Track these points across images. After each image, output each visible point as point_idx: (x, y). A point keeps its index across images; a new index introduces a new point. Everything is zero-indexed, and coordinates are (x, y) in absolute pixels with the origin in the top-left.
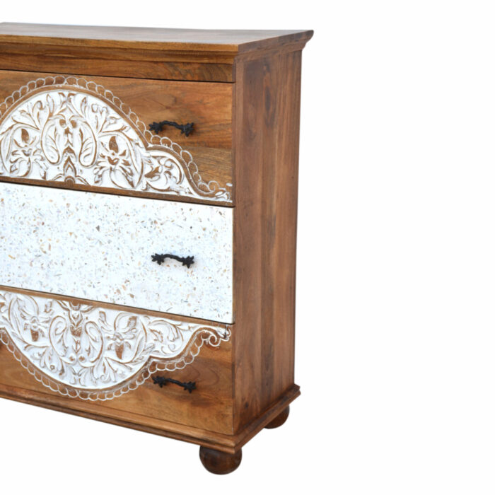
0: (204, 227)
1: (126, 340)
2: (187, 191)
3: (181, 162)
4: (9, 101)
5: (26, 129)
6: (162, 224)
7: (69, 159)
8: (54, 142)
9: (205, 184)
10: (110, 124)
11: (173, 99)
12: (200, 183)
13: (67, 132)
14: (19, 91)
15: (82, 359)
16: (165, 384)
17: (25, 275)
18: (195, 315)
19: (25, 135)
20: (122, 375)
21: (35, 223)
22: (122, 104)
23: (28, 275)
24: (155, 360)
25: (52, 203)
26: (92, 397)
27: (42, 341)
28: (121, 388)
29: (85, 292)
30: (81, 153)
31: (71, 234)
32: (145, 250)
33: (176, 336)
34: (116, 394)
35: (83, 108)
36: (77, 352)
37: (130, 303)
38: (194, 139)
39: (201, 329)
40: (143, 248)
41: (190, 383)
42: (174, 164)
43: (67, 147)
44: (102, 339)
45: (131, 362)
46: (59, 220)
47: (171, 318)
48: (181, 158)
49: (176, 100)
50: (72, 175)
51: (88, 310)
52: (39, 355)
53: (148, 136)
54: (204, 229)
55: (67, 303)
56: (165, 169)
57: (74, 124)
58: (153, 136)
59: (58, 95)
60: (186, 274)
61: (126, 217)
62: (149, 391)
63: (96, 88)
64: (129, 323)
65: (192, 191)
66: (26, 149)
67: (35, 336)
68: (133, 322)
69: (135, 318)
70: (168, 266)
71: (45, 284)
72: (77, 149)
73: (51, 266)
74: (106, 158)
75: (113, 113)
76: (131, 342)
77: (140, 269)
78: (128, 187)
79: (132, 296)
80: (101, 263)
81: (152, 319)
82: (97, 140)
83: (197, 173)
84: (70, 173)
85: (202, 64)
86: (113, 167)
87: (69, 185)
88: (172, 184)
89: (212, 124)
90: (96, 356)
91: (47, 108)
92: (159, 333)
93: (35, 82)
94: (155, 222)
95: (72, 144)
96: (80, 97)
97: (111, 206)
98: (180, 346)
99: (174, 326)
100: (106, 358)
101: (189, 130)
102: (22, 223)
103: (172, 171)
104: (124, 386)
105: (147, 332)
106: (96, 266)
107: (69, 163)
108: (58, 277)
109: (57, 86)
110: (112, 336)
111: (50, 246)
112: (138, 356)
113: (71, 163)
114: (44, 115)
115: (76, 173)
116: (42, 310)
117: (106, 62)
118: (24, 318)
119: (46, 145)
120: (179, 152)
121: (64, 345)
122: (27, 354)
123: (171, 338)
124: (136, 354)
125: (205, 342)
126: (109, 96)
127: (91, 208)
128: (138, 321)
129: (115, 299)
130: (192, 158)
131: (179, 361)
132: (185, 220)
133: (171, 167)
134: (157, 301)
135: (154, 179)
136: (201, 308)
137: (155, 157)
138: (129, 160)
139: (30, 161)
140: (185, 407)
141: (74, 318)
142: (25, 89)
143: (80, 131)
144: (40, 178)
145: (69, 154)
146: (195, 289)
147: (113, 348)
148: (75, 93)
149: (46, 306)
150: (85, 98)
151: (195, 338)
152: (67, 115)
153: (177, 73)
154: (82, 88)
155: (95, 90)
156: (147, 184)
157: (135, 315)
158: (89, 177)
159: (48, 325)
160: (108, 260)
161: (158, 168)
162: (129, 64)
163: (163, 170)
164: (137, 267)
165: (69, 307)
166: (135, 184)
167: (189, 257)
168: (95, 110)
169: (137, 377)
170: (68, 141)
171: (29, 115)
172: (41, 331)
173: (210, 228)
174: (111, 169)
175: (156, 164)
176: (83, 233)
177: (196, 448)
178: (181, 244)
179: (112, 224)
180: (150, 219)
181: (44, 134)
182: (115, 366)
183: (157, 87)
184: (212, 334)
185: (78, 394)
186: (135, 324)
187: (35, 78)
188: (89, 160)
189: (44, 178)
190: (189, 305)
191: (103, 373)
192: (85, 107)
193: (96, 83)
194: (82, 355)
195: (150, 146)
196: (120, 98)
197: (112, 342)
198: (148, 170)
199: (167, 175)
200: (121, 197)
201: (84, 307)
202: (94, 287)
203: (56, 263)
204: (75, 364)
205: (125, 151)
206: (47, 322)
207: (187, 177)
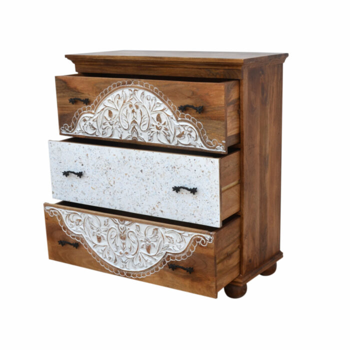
0: (202, 169)
1: (152, 242)
2: (200, 145)
3: (196, 128)
4: (102, 95)
5: (112, 111)
6: (178, 169)
7: (134, 127)
8: (126, 117)
9: (210, 141)
10: (157, 107)
12: (208, 141)
13: (133, 111)
14: (108, 89)
15: (127, 253)
16: (176, 269)
17: (101, 199)
18: (198, 222)
19: (110, 113)
20: (151, 263)
21: (106, 168)
22: (163, 95)
24: (169, 254)
25: (115, 156)
26: (134, 276)
27: (103, 243)
28: (150, 271)
30: (141, 124)
31: (126, 174)
32: (169, 184)
33: (181, 240)
34: (147, 274)
36: (123, 249)
37: (161, 215)
38: (204, 115)
39: (196, 236)
40: (167, 183)
41: (190, 268)
42: (193, 130)
43: (133, 120)
44: (138, 241)
45: (155, 255)
46: (119, 166)
48: (197, 126)
50: (136, 136)
51: (129, 224)
52: (102, 251)
53: (178, 114)
54: (203, 172)
55: (117, 220)
56: (188, 133)
57: (137, 107)
58: (181, 114)
59: (128, 91)
60: (193, 198)
61: (158, 164)
62: (166, 273)
63: (149, 87)
64: (153, 232)
65: (203, 145)
66: (111, 122)
67: (99, 239)
68: (156, 231)
69: (157, 229)
70: (182, 193)
71: (112, 204)
72: (138, 121)
73: (115, 194)
74: (155, 126)
75: (159, 101)
76: (155, 244)
77: (166, 195)
78: (167, 143)
79: (162, 211)
80: (144, 192)
81: (167, 230)
82: (150, 115)
83: (205, 134)
86: (159, 131)
88: (192, 141)
89: (214, 107)
90: (135, 252)
91: (123, 98)
92: (171, 238)
93: (116, 84)
94: (174, 167)
95: (136, 118)
96: (141, 91)
97: (149, 158)
98: (184, 246)
99: (180, 234)
100: (141, 253)
101: (201, 110)
102: (98, 168)
103: (191, 134)
104: (152, 270)
105: (164, 237)
106: (141, 194)
107: (134, 129)
108: (119, 201)
109: (128, 85)
110: (143, 240)
111: (114, 182)
112: (159, 252)
113: (136, 129)
114: (121, 102)
115: (138, 135)
116: (102, 224)
118: (92, 229)
119: (122, 119)
120: (195, 123)
121: (116, 245)
122: (95, 250)
123: (178, 241)
124: (158, 250)
125: (198, 243)
126: (156, 91)
127: (137, 159)
128: (159, 231)
129: (152, 213)
130: (203, 126)
131: (183, 255)
132: (192, 166)
133: (191, 132)
134: (176, 215)
135: (182, 138)
136: (202, 218)
137: (182, 126)
138: (168, 127)
139: (113, 128)
140: (188, 282)
141: (121, 229)
142: (111, 87)
143: (141, 111)
144: (119, 138)
145: (134, 124)
146: (198, 207)
147: (145, 247)
148: (137, 89)
149: (105, 222)
150: (143, 92)
151: (192, 241)
152: (133, 102)
154: (141, 86)
156: (178, 141)
157: (157, 227)
158: (146, 137)
159: (106, 233)
160: (148, 190)
161: (184, 132)
163: (186, 133)
164: (165, 194)
165: (118, 222)
166: (171, 141)
167: (194, 188)
168: (149, 99)
169: (159, 264)
170: (134, 117)
171: (113, 102)
172: (103, 237)
173: (206, 170)
175: (183, 130)
176: (133, 174)
178: (189, 180)
179: (149, 169)
180: (171, 166)
181: (121, 113)
182: (146, 258)
184: (203, 239)
185: (125, 274)
186: (157, 233)
187: (116, 81)
188: (145, 128)
189: (121, 138)
190: (195, 217)
191: (139, 262)
192: (143, 97)
193: (149, 84)
194: (127, 251)
195: (179, 119)
196: (162, 92)
197: (143, 243)
198: (178, 133)
199: (189, 136)
201: (127, 222)
202: (140, 206)
203: (118, 192)
204: (122, 257)
205: (165, 122)
206: (106, 231)
207: (200, 137)
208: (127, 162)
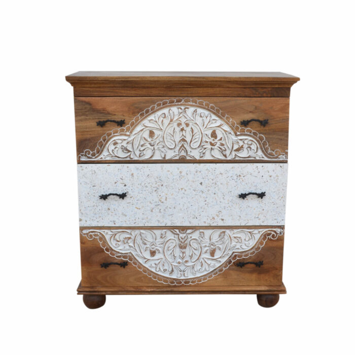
0: (270, 175)
1: (217, 246)
2: (261, 156)
3: (258, 141)
4: (142, 115)
5: (154, 131)
6: (244, 177)
7: (183, 145)
8: (173, 136)
9: (272, 152)
10: (212, 123)
11: (254, 107)
12: (269, 151)
13: (182, 130)
14: (150, 108)
15: (186, 262)
16: (243, 266)
17: (147, 218)
18: (263, 224)
19: (152, 134)
20: (214, 266)
21: (156, 185)
22: (221, 111)
23: (149, 218)
24: (236, 254)
25: (170, 173)
26: (192, 282)
27: (157, 256)
28: (213, 273)
29: (190, 222)
30: (191, 141)
31: (182, 189)
32: (233, 192)
33: (251, 238)
34: (209, 277)
35: (194, 115)
36: (183, 258)
37: (221, 224)
38: (267, 128)
39: (266, 231)
40: (231, 192)
41: (259, 262)
42: (253, 143)
43: (182, 138)
44: (201, 248)
45: (221, 257)
46: (174, 182)
47: (248, 229)
48: (258, 139)
49: (256, 108)
50: (185, 154)
51: (192, 232)
52: (155, 264)
53: (237, 128)
54: (270, 176)
55: (177, 231)
56: (247, 146)
57: (188, 125)
58: (240, 128)
59: (177, 109)
60: (258, 202)
61: (220, 175)
62: (231, 272)
63: (204, 104)
64: (220, 236)
65: (264, 156)
66: (152, 142)
67: (153, 253)
68: (223, 234)
69: (224, 232)
70: (248, 199)
71: (161, 221)
72: (188, 139)
73: (166, 210)
74: (209, 143)
75: (214, 117)
76: (220, 246)
78: (223, 158)
79: (223, 220)
80: (202, 204)
81: (235, 231)
82: (203, 132)
83: (267, 146)
84: (183, 153)
85: (273, 88)
86: (213, 147)
87: (182, 160)
88: (251, 153)
89: (278, 119)
90: (197, 258)
91: (169, 117)
92: (240, 238)
93: (161, 102)
94: (240, 176)
95: (185, 137)
96: (192, 109)
97: (211, 170)
98: (252, 243)
99: (250, 232)
100: (203, 258)
101: (264, 123)
102: (146, 187)
103: (251, 146)
104: (215, 272)
105: (232, 238)
106: (199, 206)
107: (183, 148)
108: (171, 216)
109: (177, 104)
110: (208, 245)
111: (166, 198)
112: (225, 254)
113: (184, 147)
114: (166, 122)
115: (187, 153)
116: (158, 237)
117: (212, 89)
118: (145, 244)
119: (166, 138)
120: (257, 136)
121: (174, 255)
122: (146, 265)
123: (247, 239)
124: (224, 252)
125: (268, 238)
126: (212, 108)
127: (196, 172)
128: (226, 233)
129: (211, 223)
130: (265, 138)
131: (252, 251)
132: (259, 172)
133: (251, 144)
134: (239, 220)
135: (240, 152)
136: (267, 220)
137: (241, 140)
138: (224, 143)
139: (154, 149)
140: (254, 276)
141: (182, 238)
142: (155, 107)
143: (192, 128)
144: (161, 159)
145: (183, 143)
146: (263, 210)
147: (208, 251)
148: (188, 107)
149: (162, 234)
150: (196, 110)
151: (262, 237)
152: (183, 120)
153: (257, 93)
154: (194, 104)
155: (203, 105)
156: (236, 155)
157: (224, 230)
158: (196, 155)
159: (162, 246)
160: (207, 201)
161: (243, 145)
162: (227, 89)
163: (246, 146)
164: (227, 202)
165: (178, 232)
166: (227, 156)
167: (262, 193)
168: (202, 115)
169: (224, 265)
170: (183, 135)
171: (156, 122)
172: (158, 250)
173: (274, 175)
174: (212, 148)
175: (241, 143)
176: (190, 187)
177: (255, 296)
178: (256, 186)
179: (210, 180)
180: (236, 175)
181: (166, 132)
182: (209, 262)
183: (244, 101)
184: (273, 233)
185: (183, 283)
186: (224, 235)
187: (162, 100)
188: (196, 145)
189: (165, 158)
190: (259, 219)
191: (200, 267)
192: (196, 115)
193: (205, 101)
194: (187, 259)
195: (238, 133)
196: (220, 108)
197: (207, 248)
198: (236, 147)
199: (249, 149)
200: (217, 164)
201: (189, 231)
202: (197, 218)
203: (170, 208)
204: (180, 266)
205: (222, 138)
206: (162, 244)
207: (261, 148)
208: (183, 176)
